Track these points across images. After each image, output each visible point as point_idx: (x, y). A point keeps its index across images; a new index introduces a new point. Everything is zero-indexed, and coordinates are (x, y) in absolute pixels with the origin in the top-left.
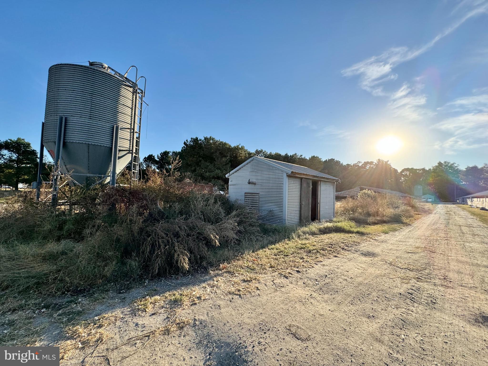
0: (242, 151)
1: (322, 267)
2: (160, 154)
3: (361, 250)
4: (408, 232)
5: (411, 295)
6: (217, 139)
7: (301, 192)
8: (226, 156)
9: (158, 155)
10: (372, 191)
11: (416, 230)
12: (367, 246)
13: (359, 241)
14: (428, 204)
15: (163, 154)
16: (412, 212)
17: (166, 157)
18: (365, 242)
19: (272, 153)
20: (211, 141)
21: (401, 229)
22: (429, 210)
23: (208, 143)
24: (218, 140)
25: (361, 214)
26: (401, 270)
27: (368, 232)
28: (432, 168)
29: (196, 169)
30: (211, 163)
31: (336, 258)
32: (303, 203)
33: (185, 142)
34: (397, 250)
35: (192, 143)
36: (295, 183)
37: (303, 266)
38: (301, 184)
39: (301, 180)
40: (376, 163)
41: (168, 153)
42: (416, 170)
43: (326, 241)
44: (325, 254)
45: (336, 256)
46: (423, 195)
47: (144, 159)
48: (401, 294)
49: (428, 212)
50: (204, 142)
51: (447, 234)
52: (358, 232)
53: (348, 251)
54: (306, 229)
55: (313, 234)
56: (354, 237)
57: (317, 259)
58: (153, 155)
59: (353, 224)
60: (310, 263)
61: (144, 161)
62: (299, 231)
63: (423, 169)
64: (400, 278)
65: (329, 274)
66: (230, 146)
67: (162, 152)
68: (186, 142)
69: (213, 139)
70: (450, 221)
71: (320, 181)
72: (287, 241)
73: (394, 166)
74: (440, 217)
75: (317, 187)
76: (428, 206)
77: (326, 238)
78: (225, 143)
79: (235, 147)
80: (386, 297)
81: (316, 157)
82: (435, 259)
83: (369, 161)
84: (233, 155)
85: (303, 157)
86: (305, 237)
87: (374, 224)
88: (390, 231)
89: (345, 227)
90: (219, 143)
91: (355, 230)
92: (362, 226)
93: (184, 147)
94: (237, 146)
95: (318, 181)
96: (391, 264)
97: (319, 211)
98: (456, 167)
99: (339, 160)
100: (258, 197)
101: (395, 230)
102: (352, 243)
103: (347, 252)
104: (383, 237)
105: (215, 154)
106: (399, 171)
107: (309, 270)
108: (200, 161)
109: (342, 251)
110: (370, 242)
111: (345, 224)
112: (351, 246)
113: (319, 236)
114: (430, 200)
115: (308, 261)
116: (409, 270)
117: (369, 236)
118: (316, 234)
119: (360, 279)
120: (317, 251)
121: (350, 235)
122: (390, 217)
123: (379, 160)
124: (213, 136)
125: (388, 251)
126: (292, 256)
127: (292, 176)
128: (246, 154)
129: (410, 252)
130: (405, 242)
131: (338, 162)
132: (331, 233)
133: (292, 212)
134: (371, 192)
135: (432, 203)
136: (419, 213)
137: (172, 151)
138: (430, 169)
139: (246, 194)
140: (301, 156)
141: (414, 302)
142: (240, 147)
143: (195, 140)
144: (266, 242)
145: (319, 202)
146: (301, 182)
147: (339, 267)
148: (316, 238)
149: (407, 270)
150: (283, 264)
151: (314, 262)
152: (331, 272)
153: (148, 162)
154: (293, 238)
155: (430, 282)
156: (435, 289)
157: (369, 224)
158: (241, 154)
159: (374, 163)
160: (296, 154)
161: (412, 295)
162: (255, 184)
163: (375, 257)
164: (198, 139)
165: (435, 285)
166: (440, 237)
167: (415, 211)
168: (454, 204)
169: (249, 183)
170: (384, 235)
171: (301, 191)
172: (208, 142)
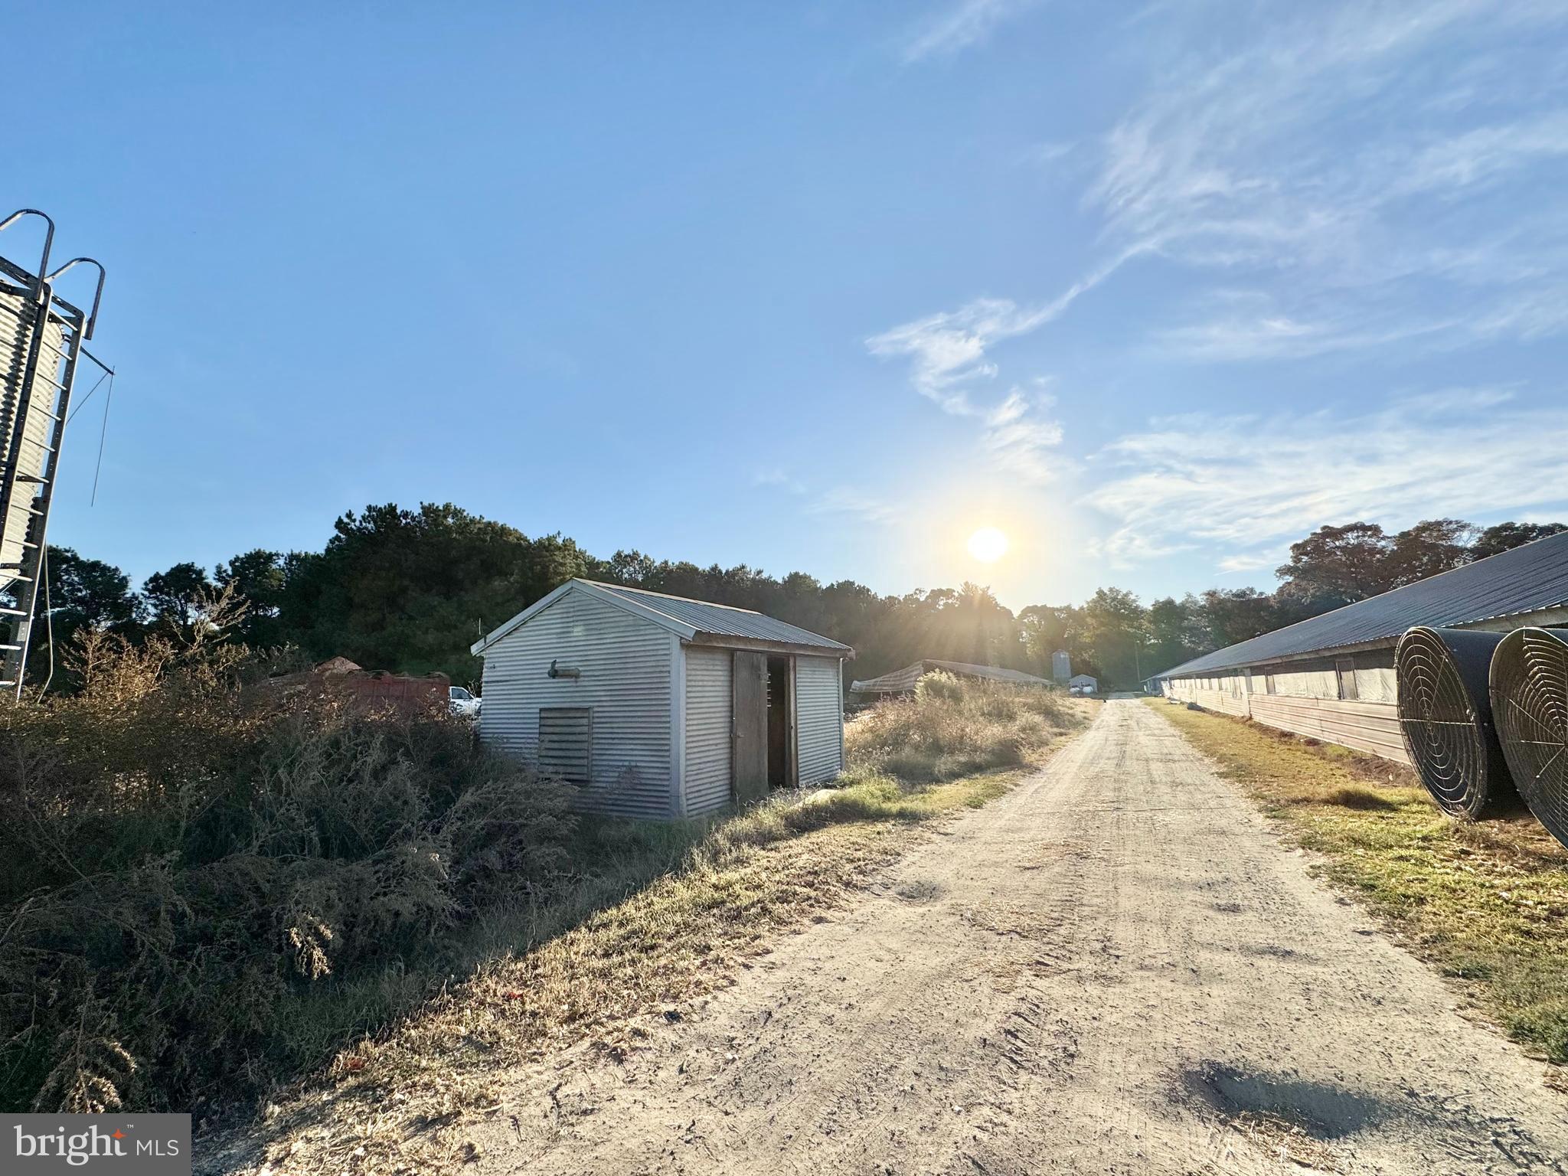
0: (564, 557)
1: (764, 976)
2: (232, 563)
3: (899, 879)
4: (1031, 797)
5: (1013, 1040)
6: (472, 511)
7: (732, 696)
8: (504, 574)
9: (219, 568)
10: (951, 674)
11: (1051, 786)
12: (918, 864)
13: (897, 846)
14: (1082, 701)
15: (243, 563)
16: (1047, 729)
17: (257, 574)
18: (916, 848)
19: (670, 563)
20: (450, 520)
21: (1016, 785)
22: (1085, 718)
23: (437, 526)
24: (478, 518)
25: (916, 747)
26: (998, 937)
27: (929, 808)
28: (1085, 606)
29: (384, 618)
30: (448, 598)
31: (819, 926)
32: (739, 734)
33: (340, 521)
34: (996, 864)
35: (370, 526)
36: (711, 667)
37: (698, 984)
38: (732, 671)
39: (732, 656)
40: (960, 595)
41: (270, 558)
42: (1054, 610)
43: (800, 863)
44: (785, 916)
45: (819, 920)
46: (1073, 676)
47: (151, 580)
48: (985, 1040)
49: (1080, 724)
50: (420, 522)
51: (1119, 789)
52: (902, 815)
53: (861, 888)
54: (743, 825)
55: (764, 839)
56: (889, 832)
57: (757, 942)
58: (198, 566)
59: (891, 785)
60: (728, 967)
61: (151, 591)
62: (719, 836)
63: (1068, 608)
64: (991, 974)
65: (781, 1005)
66: (521, 537)
67: (242, 556)
68: (346, 520)
69: (457, 513)
70: (1128, 748)
71: (795, 656)
72: (668, 882)
73: (1002, 601)
74: (1106, 740)
75: (786, 678)
76: (1082, 706)
77: (802, 850)
78: (503, 529)
79: (540, 542)
80: (941, 1068)
81: (801, 577)
82: (1086, 880)
83: (944, 588)
84: (531, 569)
85: (764, 575)
86: (734, 854)
87: (953, 776)
88: (989, 796)
89: (869, 801)
90: (482, 526)
91: (894, 807)
92: (919, 788)
93: (337, 538)
94: (549, 539)
95: (788, 655)
96: (973, 922)
97: (793, 752)
98: (1134, 601)
99: (867, 586)
100: (585, 721)
101: (999, 792)
102: (879, 858)
103: (860, 895)
104: (970, 819)
105: (462, 566)
106: (1016, 614)
107: (715, 998)
108: (404, 590)
109: (842, 894)
110: (930, 847)
111: (867, 791)
112: (874, 870)
113: (781, 844)
114: (1087, 689)
115: (723, 960)
116: (1019, 934)
117: (929, 823)
118: (776, 839)
119: (875, 1006)
120: (764, 909)
121: (880, 827)
122: (993, 752)
123: (966, 583)
124: (457, 503)
125: (972, 873)
126: (669, 945)
127: (700, 645)
128: (578, 566)
129: (1027, 865)
130: (1020, 830)
131: (863, 591)
132: (825, 826)
133: (702, 766)
134: (949, 678)
135: (1094, 695)
136: (1062, 730)
137: (286, 552)
138: (1082, 608)
139: (543, 715)
140: (759, 572)
141: (1020, 1066)
142: (560, 541)
143: (386, 516)
144: (582, 901)
145: (793, 724)
146: (732, 661)
147: (820, 964)
148: (772, 854)
149: (1013, 935)
150: (625, 992)
151: (741, 960)
152: (790, 992)
153: (168, 594)
154: (693, 867)
155: (1069, 970)
156: (1078, 996)
157: (938, 781)
158: (563, 565)
159: (956, 594)
160: (743, 567)
161: (1016, 1037)
162: (577, 676)
163: (937, 899)
164: (398, 511)
165: (1080, 980)
166: (1103, 802)
167: (1051, 726)
168: (1137, 696)
169: (554, 674)
170: (970, 815)
171: (732, 691)
172: (436, 523)
